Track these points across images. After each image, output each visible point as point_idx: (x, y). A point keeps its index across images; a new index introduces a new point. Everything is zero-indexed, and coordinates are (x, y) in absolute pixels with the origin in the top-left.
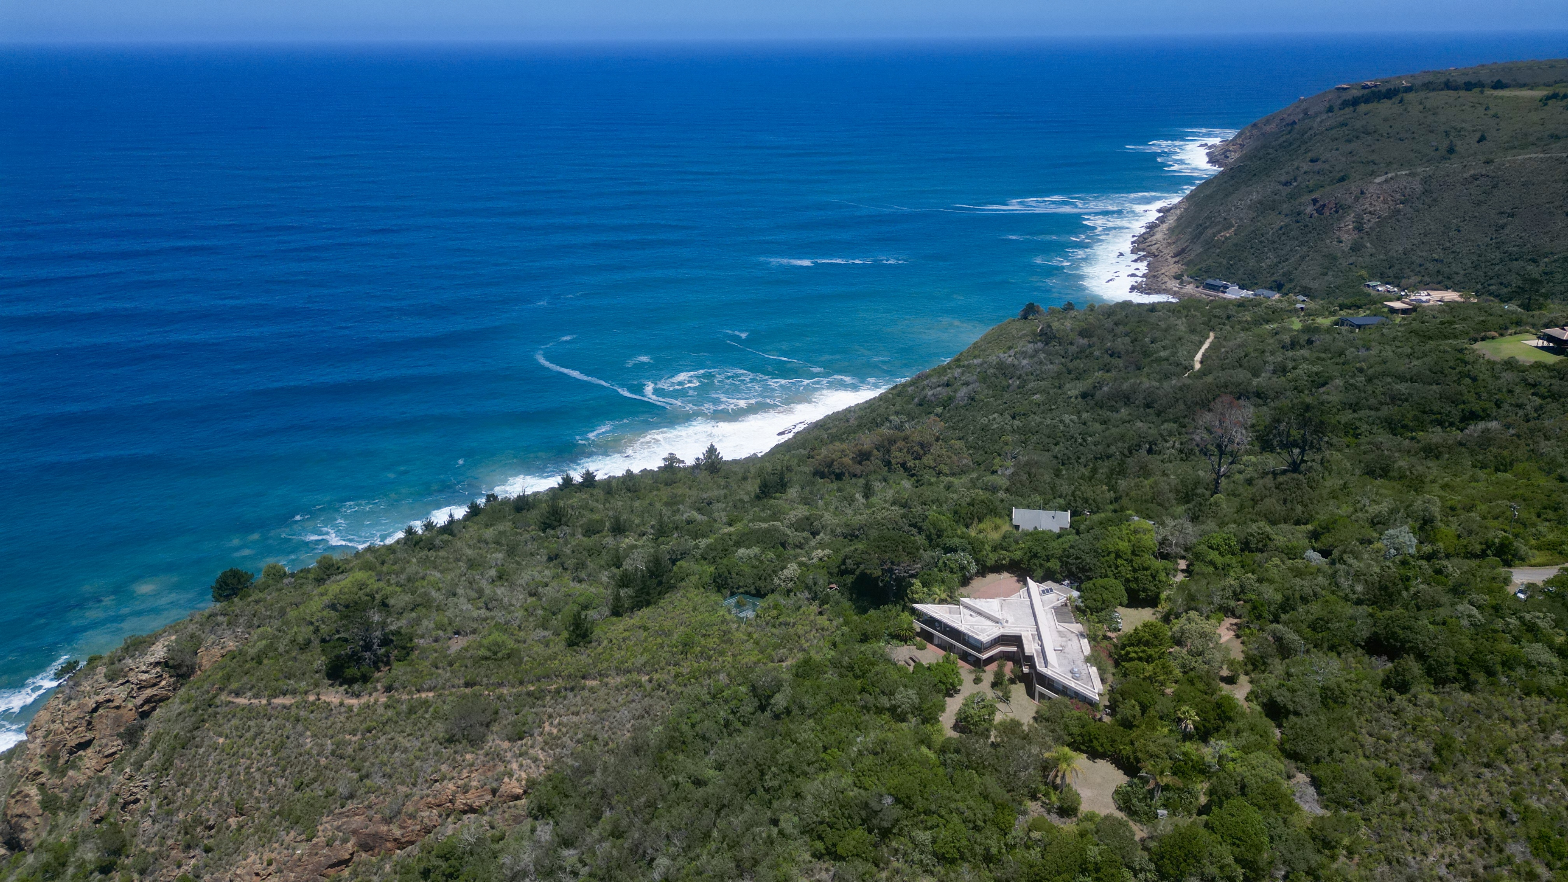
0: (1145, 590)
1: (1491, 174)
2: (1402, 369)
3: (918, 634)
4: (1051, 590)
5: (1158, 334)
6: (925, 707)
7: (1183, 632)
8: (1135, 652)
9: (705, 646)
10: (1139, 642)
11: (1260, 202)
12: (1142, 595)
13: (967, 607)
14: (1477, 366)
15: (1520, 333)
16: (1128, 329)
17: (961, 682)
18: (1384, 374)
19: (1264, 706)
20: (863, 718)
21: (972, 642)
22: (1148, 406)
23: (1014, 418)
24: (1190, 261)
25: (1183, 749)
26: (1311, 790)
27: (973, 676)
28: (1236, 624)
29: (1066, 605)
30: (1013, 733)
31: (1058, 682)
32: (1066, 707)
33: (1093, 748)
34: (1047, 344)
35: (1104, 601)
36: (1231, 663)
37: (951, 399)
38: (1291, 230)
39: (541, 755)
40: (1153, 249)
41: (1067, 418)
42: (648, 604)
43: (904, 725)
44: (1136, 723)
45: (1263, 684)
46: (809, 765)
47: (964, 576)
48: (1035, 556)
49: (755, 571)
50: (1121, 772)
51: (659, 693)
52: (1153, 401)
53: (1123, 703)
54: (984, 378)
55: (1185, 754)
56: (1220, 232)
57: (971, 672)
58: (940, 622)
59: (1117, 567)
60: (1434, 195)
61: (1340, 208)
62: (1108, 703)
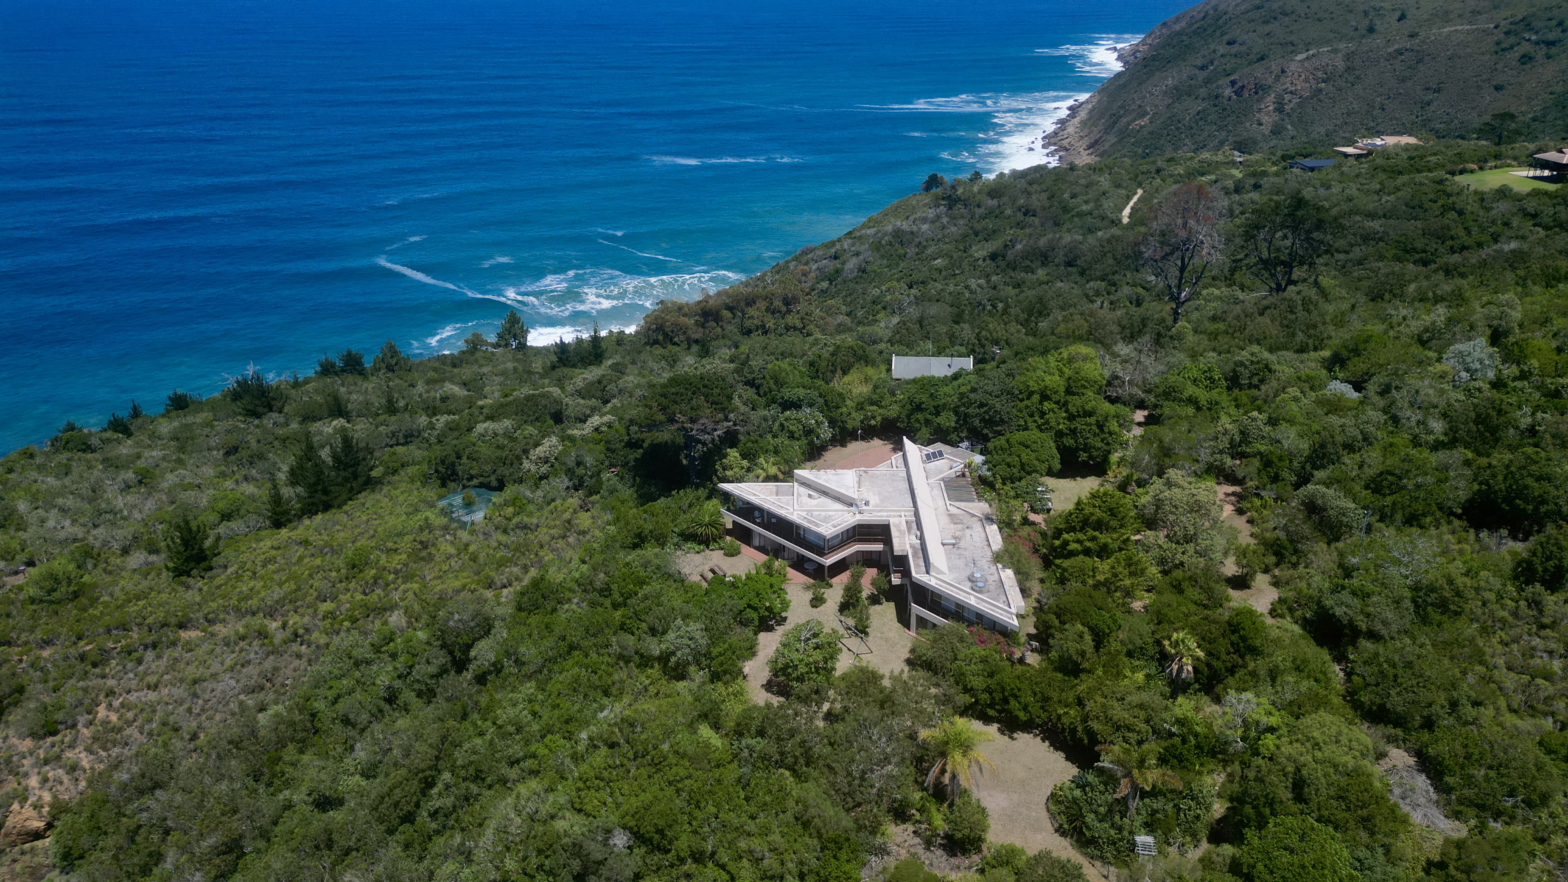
0: (1087, 448)
1: (1416, 48)
2: (1371, 207)
3: (729, 532)
4: (941, 454)
5: (1078, 189)
6: (715, 651)
7: (1158, 504)
8: (1078, 541)
9: (384, 569)
10: (1085, 524)
11: (1176, 88)
12: (1083, 456)
13: (805, 484)
14: (1464, 198)
15: (1501, 167)
16: (1044, 187)
17: (785, 605)
18: (1351, 213)
19: (1305, 624)
20: (616, 677)
21: (811, 538)
22: (1069, 264)
23: (910, 287)
24: (1105, 152)
25: (1178, 712)
26: (1422, 782)
27: (809, 595)
28: (1234, 494)
29: (963, 475)
30: (864, 694)
31: (948, 599)
32: (962, 640)
33: (1009, 712)
34: (950, 208)
35: (1023, 465)
36: (1242, 553)
37: (838, 272)
38: (1209, 114)
39: (85, 761)
40: (1065, 143)
41: (973, 283)
42: (327, 507)
43: (681, 685)
44: (1086, 665)
45: (1303, 585)
46: (512, 764)
47: (811, 443)
48: (919, 408)
49: (499, 453)
50: (1060, 756)
51: (295, 647)
52: (1076, 258)
53: (1062, 631)
54: (877, 247)
55: (1180, 722)
56: (1134, 120)
57: (808, 588)
58: (761, 510)
59: (1043, 414)
60: (1357, 73)
61: (1260, 89)
62: (1033, 631)
